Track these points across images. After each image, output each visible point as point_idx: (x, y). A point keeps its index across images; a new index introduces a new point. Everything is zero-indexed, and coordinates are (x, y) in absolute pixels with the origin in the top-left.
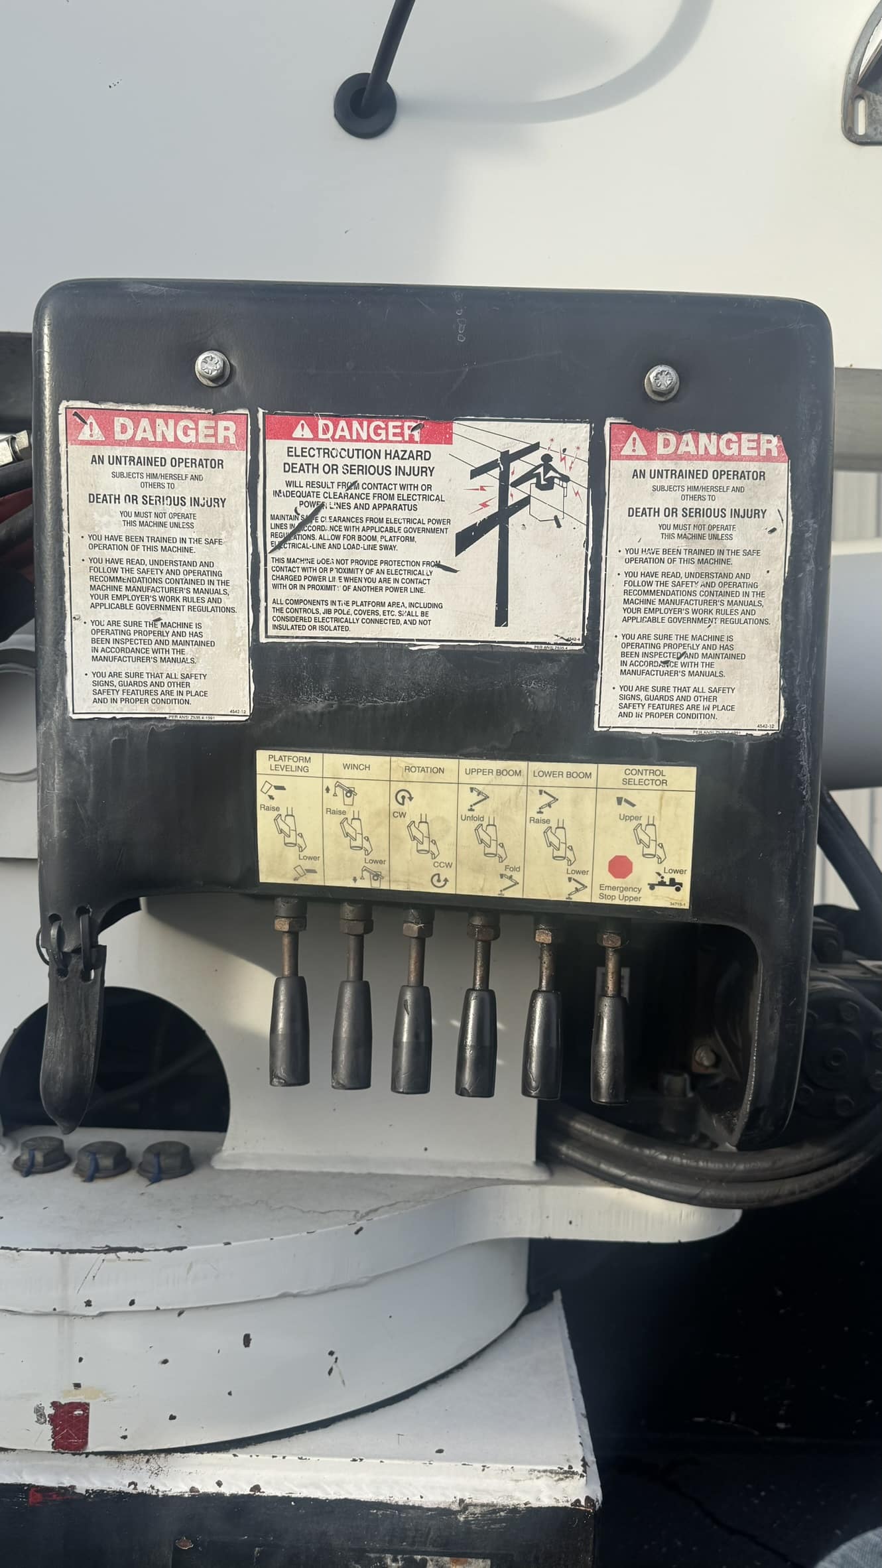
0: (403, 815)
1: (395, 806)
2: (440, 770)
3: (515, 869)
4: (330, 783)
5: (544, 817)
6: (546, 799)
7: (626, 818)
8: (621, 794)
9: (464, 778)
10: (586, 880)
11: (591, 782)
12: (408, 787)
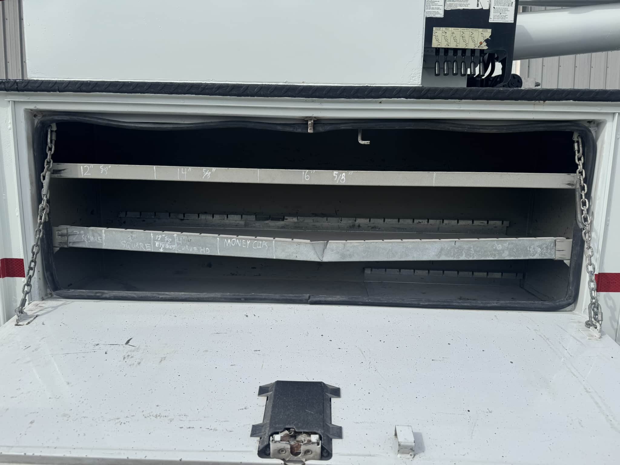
0: (453, 36)
1: (452, 35)
2: (458, 29)
3: (467, 44)
4: (443, 31)
5: (472, 36)
6: (472, 33)
7: (482, 36)
8: (482, 33)
9: (462, 31)
10: (476, 45)
11: (478, 31)
12: (454, 32)
